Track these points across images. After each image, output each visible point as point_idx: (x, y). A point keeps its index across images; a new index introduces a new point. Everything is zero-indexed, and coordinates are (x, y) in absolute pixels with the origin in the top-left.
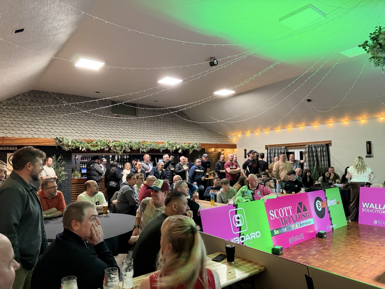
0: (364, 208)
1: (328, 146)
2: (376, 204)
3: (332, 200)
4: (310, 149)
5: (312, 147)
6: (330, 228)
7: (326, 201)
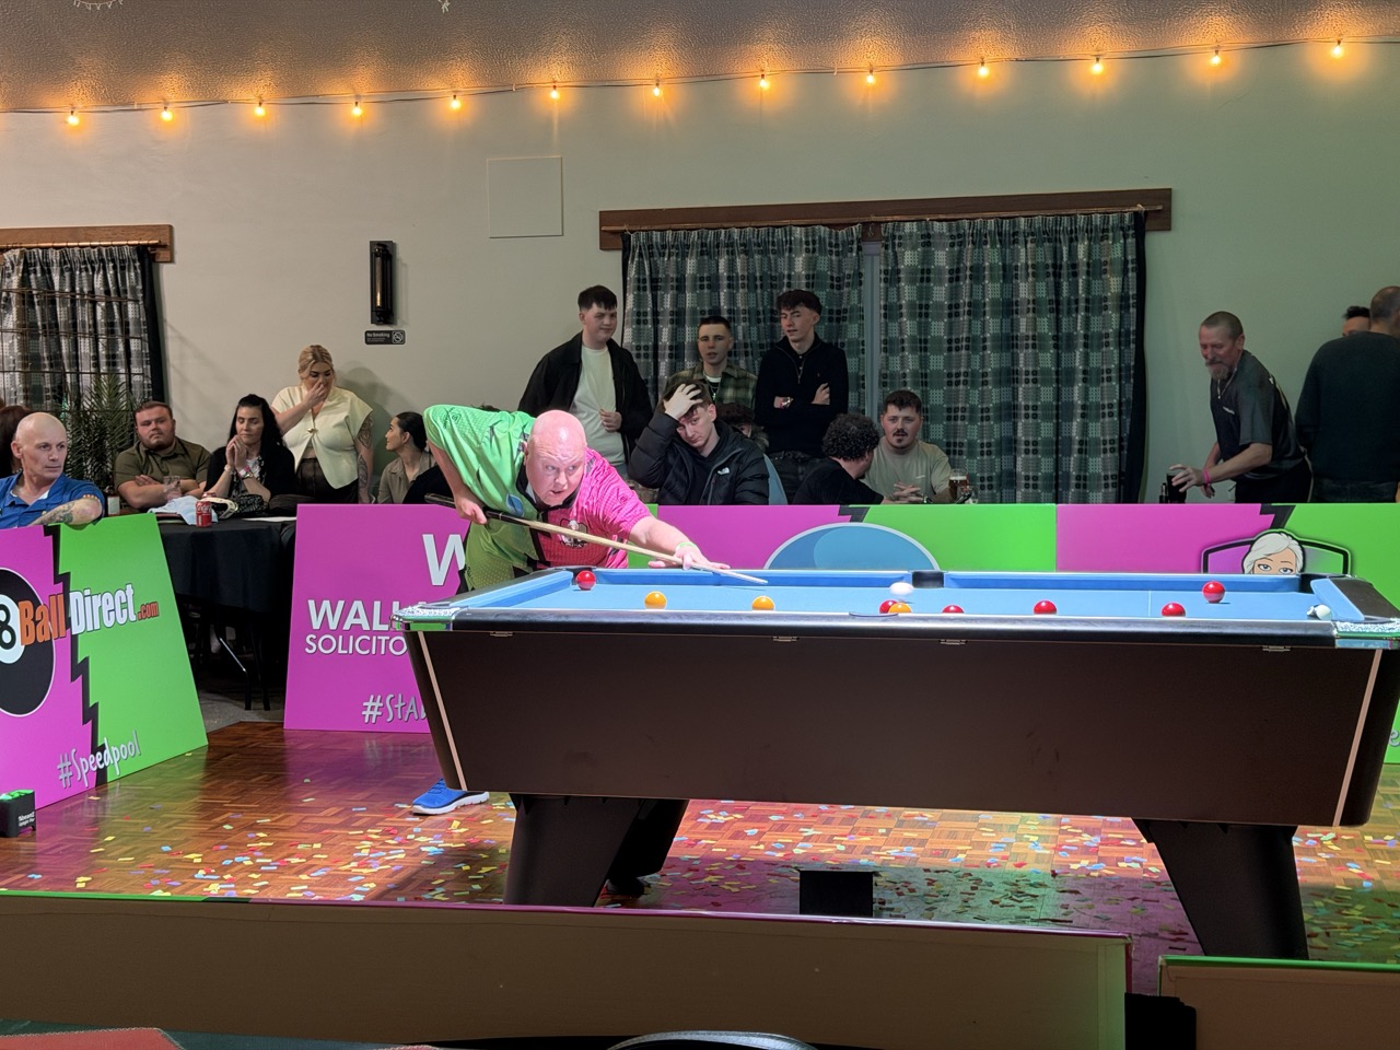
0: (314, 632)
1: (154, 265)
2: (377, 605)
3: (108, 596)
4: (32, 276)
5: (48, 264)
6: (85, 771)
7: (61, 597)
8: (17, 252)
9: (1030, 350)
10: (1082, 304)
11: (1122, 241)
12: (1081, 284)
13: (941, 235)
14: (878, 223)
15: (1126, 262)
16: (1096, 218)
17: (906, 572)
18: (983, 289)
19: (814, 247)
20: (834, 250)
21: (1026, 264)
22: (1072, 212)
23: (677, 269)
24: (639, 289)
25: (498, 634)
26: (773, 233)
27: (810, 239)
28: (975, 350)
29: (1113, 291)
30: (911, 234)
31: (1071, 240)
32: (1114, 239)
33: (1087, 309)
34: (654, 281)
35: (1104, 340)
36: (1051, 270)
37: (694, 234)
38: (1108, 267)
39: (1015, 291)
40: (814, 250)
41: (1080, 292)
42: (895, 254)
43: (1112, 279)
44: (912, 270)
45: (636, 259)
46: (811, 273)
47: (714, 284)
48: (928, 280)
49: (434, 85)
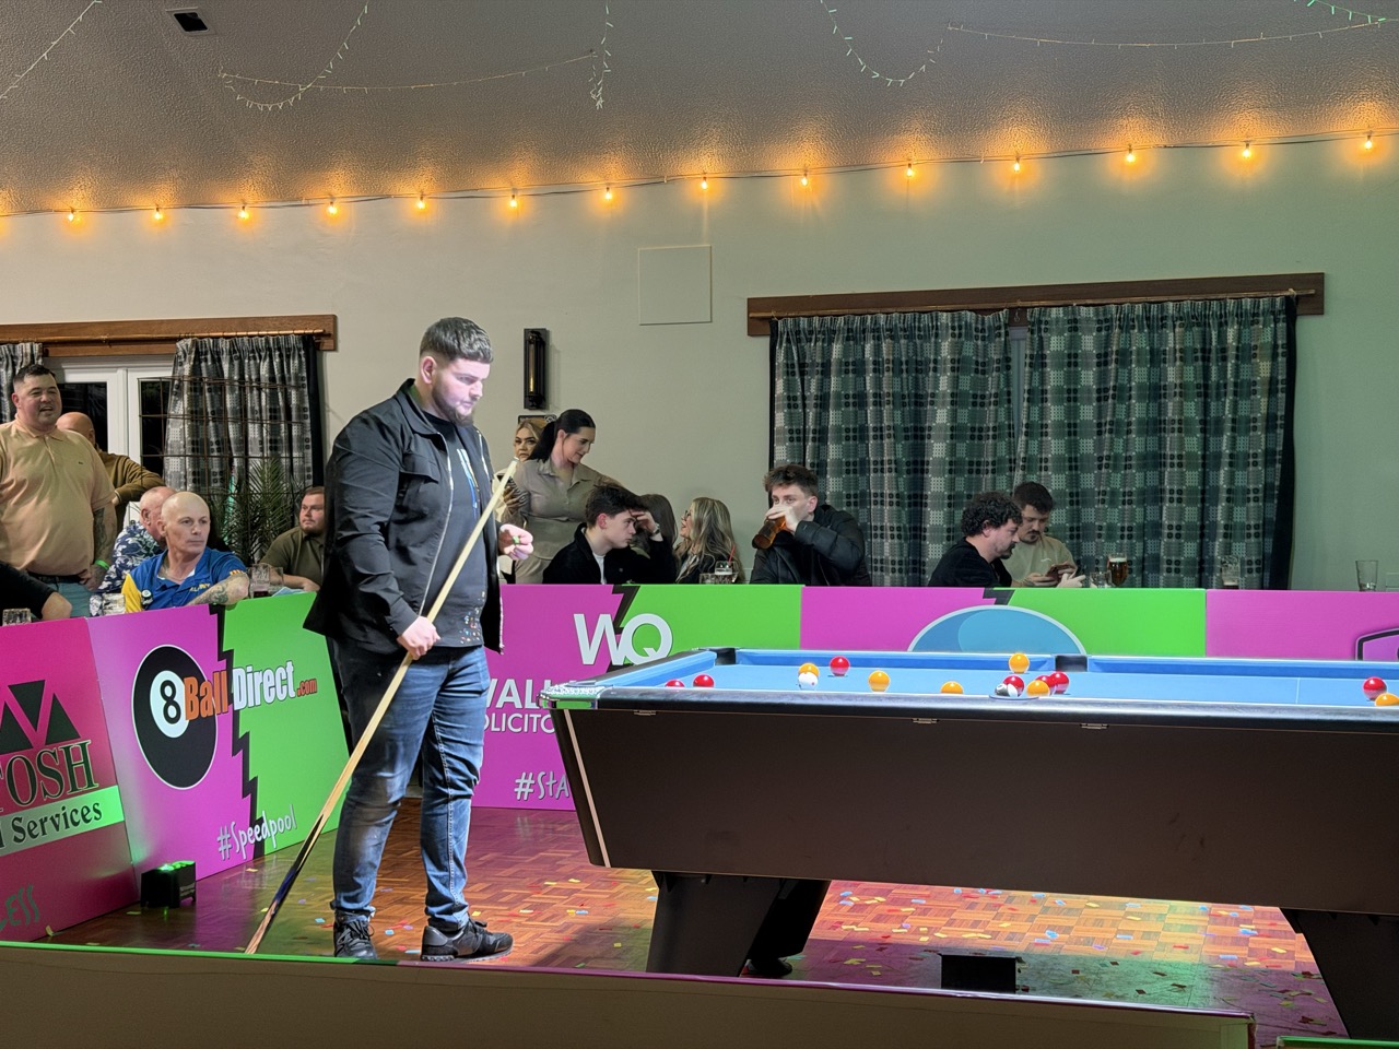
1: (318, 352)
2: (529, 683)
3: (269, 672)
4: (203, 364)
5: (218, 353)
6: (243, 844)
7: (224, 674)
8: (189, 341)
9: (1176, 434)
10: (1231, 388)
11: (1272, 325)
12: (1229, 368)
13: (1088, 320)
14: (1025, 308)
15: (1275, 346)
16: (1246, 302)
17: (1049, 656)
18: (1130, 373)
19: (960, 332)
20: (980, 335)
21: (1175, 350)
22: (1221, 296)
23: (823, 354)
24: (788, 373)
25: (642, 713)
26: (920, 319)
27: (956, 324)
28: (1118, 434)
29: (1262, 375)
30: (1057, 320)
31: (1220, 325)
32: (1264, 321)
33: (1235, 394)
34: (802, 365)
35: (1252, 424)
36: (1199, 354)
37: (841, 320)
38: (1257, 352)
39: (1163, 375)
40: (960, 335)
41: (1229, 376)
42: (1041, 338)
43: (1261, 364)
44: (1057, 354)
45: (784, 345)
46: (957, 357)
47: (859, 367)
48: (1076, 364)
49: (589, 178)
